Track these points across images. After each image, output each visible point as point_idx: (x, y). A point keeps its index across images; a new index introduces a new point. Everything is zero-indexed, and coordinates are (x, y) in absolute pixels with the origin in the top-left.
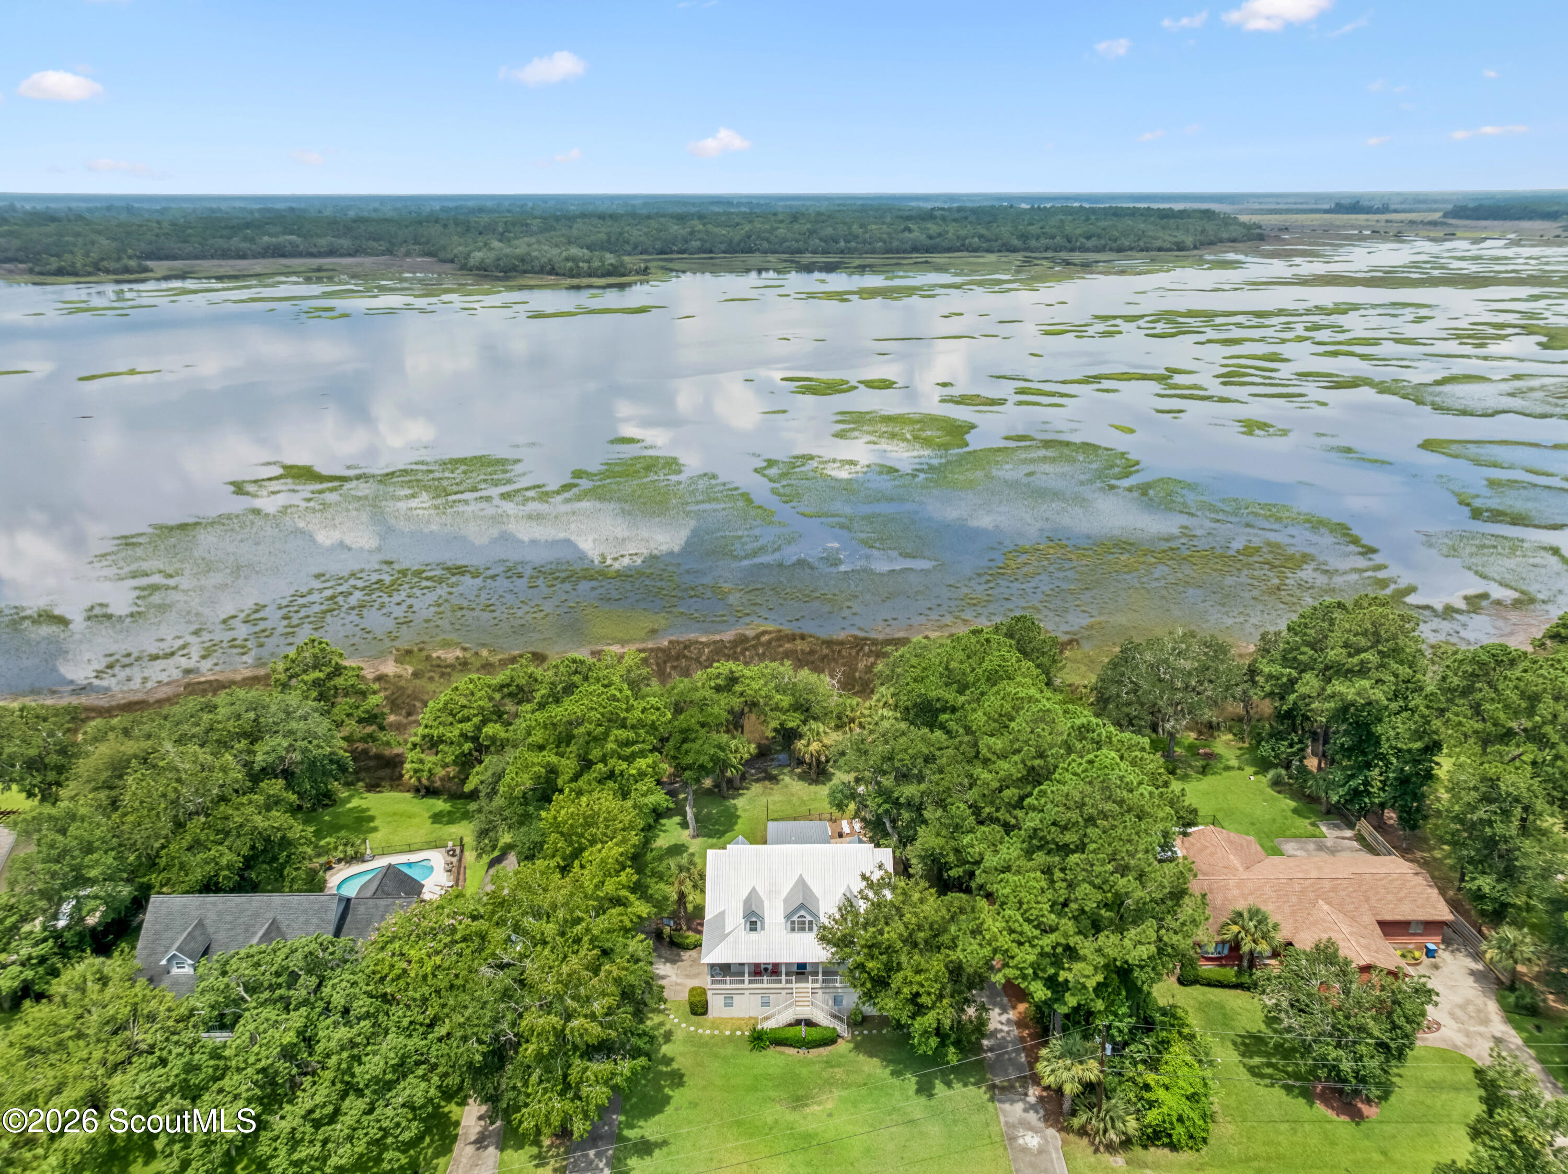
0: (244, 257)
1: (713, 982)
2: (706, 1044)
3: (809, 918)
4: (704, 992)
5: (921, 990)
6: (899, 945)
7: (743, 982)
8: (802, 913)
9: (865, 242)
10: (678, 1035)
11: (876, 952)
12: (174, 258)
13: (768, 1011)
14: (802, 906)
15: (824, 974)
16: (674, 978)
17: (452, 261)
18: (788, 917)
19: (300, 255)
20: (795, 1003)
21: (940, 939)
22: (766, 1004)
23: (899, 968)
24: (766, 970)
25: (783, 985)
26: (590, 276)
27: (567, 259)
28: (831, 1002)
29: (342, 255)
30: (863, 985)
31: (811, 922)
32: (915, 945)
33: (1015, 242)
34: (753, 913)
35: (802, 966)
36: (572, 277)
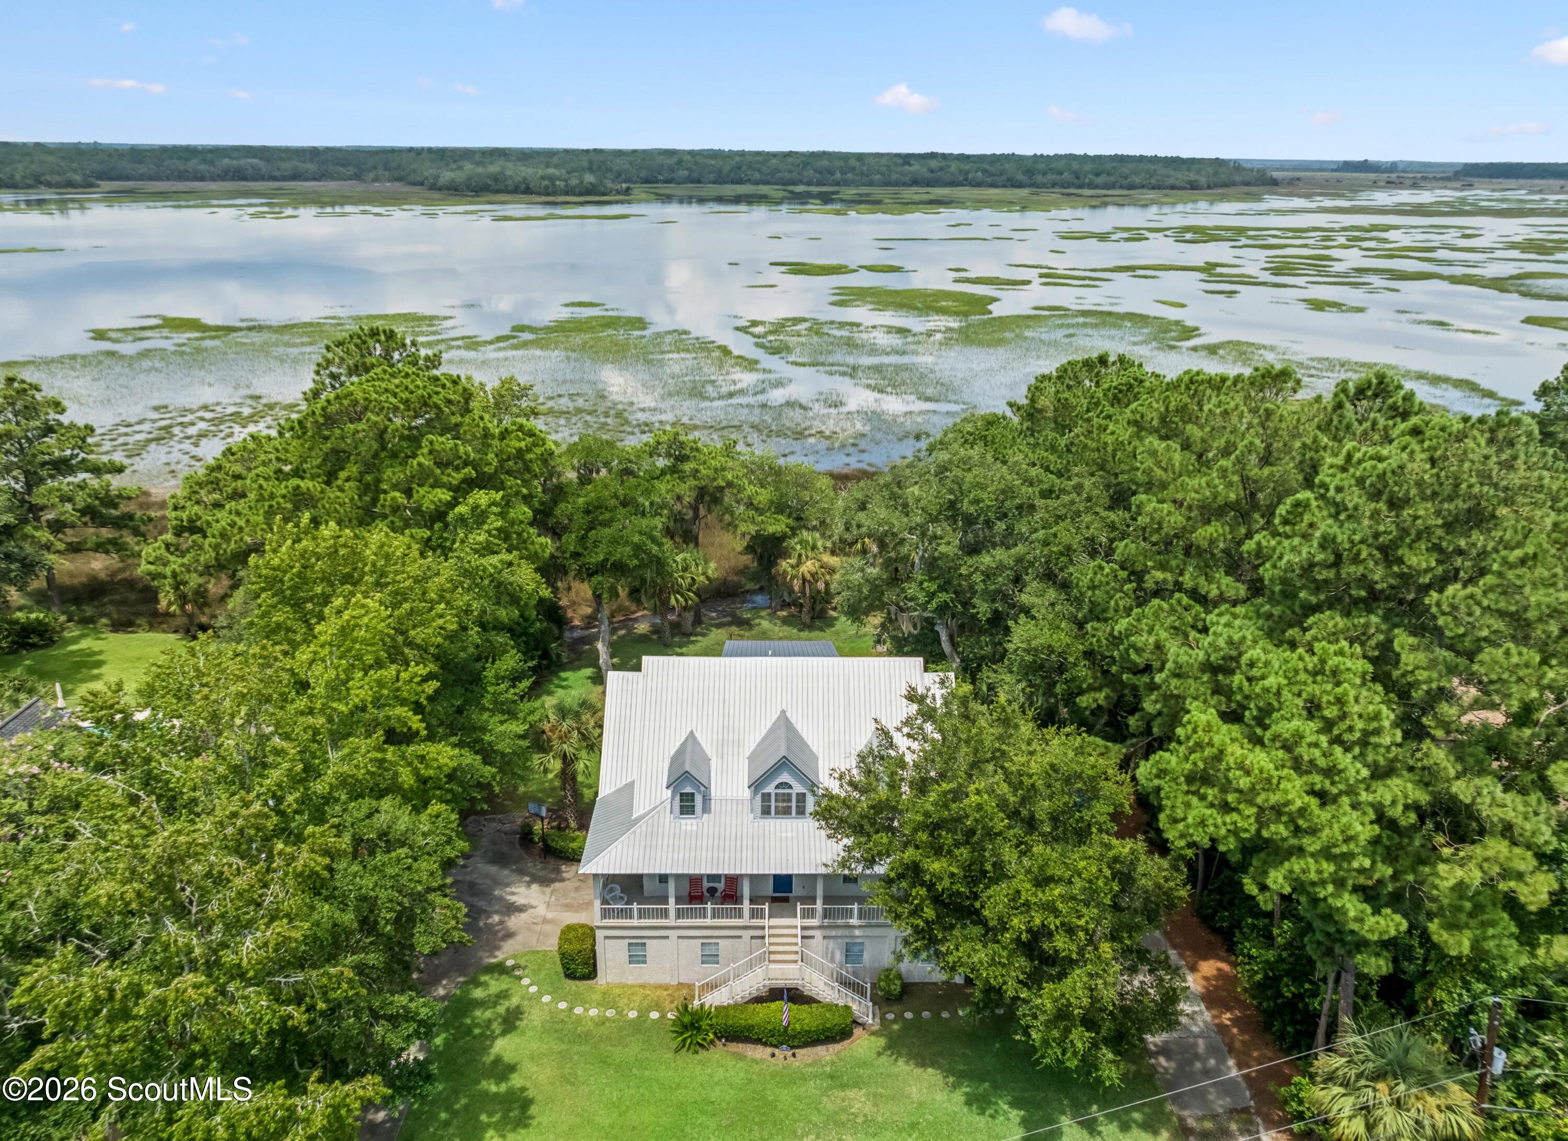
0: (202, 179)
1: (605, 914)
2: (585, 1038)
3: (798, 788)
4: (589, 932)
5: (1053, 922)
6: (1000, 822)
7: (665, 914)
8: (785, 777)
9: (862, 174)
10: (534, 1017)
11: (947, 838)
12: (128, 178)
13: (713, 972)
14: (784, 764)
15: (827, 899)
16: (541, 910)
17: (422, 184)
18: (756, 785)
19: (262, 178)
20: (767, 957)
21: (1087, 815)
22: (710, 958)
23: (1000, 874)
24: (712, 891)
25: (745, 921)
26: (567, 194)
27: (543, 178)
28: (839, 956)
29: (306, 180)
30: (916, 912)
31: (801, 798)
32: (1031, 824)
33: (1020, 177)
34: (686, 777)
35: (783, 883)
36: (548, 194)
